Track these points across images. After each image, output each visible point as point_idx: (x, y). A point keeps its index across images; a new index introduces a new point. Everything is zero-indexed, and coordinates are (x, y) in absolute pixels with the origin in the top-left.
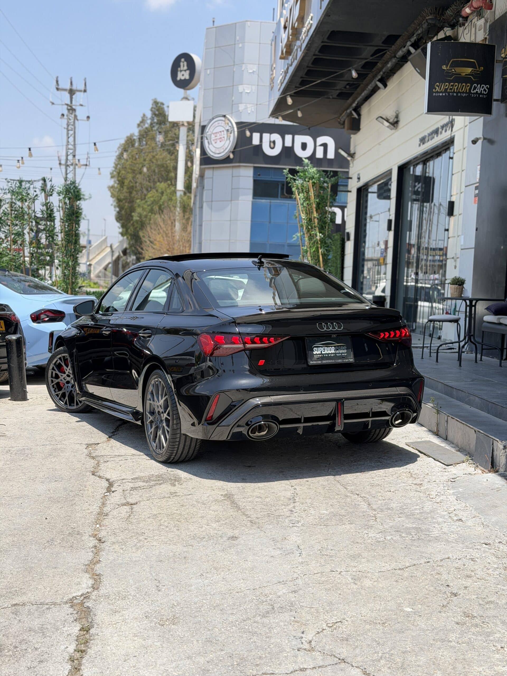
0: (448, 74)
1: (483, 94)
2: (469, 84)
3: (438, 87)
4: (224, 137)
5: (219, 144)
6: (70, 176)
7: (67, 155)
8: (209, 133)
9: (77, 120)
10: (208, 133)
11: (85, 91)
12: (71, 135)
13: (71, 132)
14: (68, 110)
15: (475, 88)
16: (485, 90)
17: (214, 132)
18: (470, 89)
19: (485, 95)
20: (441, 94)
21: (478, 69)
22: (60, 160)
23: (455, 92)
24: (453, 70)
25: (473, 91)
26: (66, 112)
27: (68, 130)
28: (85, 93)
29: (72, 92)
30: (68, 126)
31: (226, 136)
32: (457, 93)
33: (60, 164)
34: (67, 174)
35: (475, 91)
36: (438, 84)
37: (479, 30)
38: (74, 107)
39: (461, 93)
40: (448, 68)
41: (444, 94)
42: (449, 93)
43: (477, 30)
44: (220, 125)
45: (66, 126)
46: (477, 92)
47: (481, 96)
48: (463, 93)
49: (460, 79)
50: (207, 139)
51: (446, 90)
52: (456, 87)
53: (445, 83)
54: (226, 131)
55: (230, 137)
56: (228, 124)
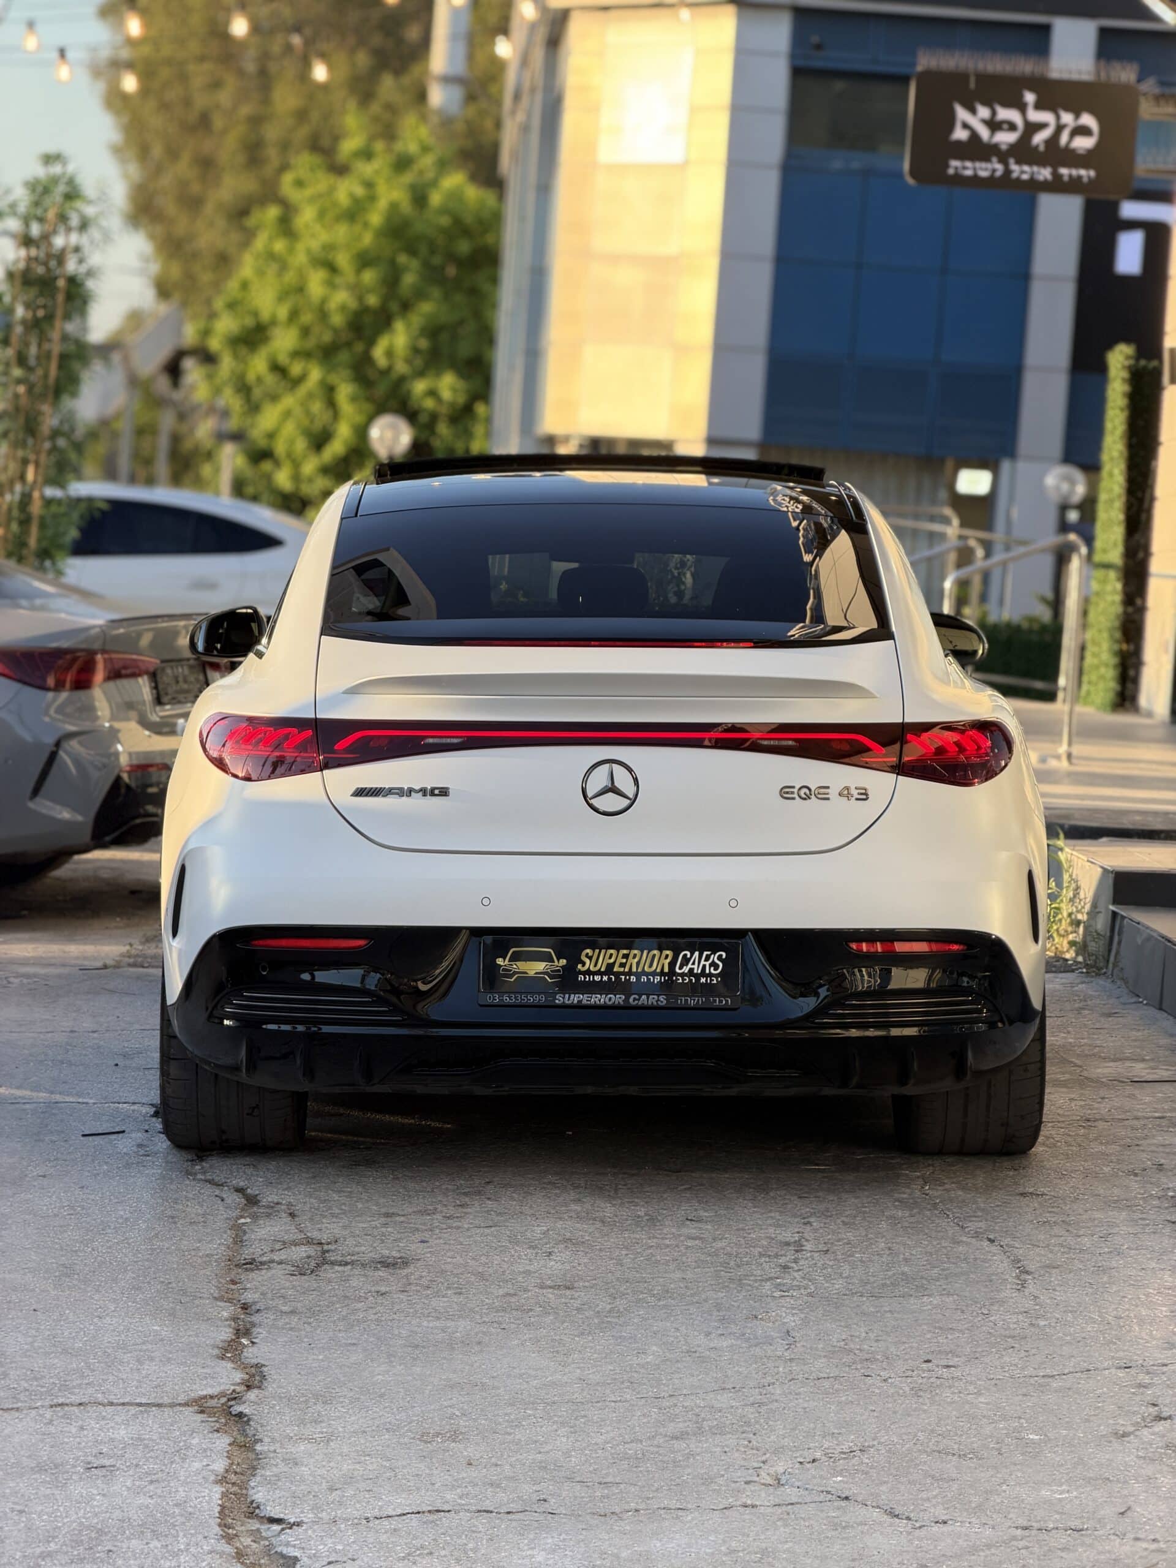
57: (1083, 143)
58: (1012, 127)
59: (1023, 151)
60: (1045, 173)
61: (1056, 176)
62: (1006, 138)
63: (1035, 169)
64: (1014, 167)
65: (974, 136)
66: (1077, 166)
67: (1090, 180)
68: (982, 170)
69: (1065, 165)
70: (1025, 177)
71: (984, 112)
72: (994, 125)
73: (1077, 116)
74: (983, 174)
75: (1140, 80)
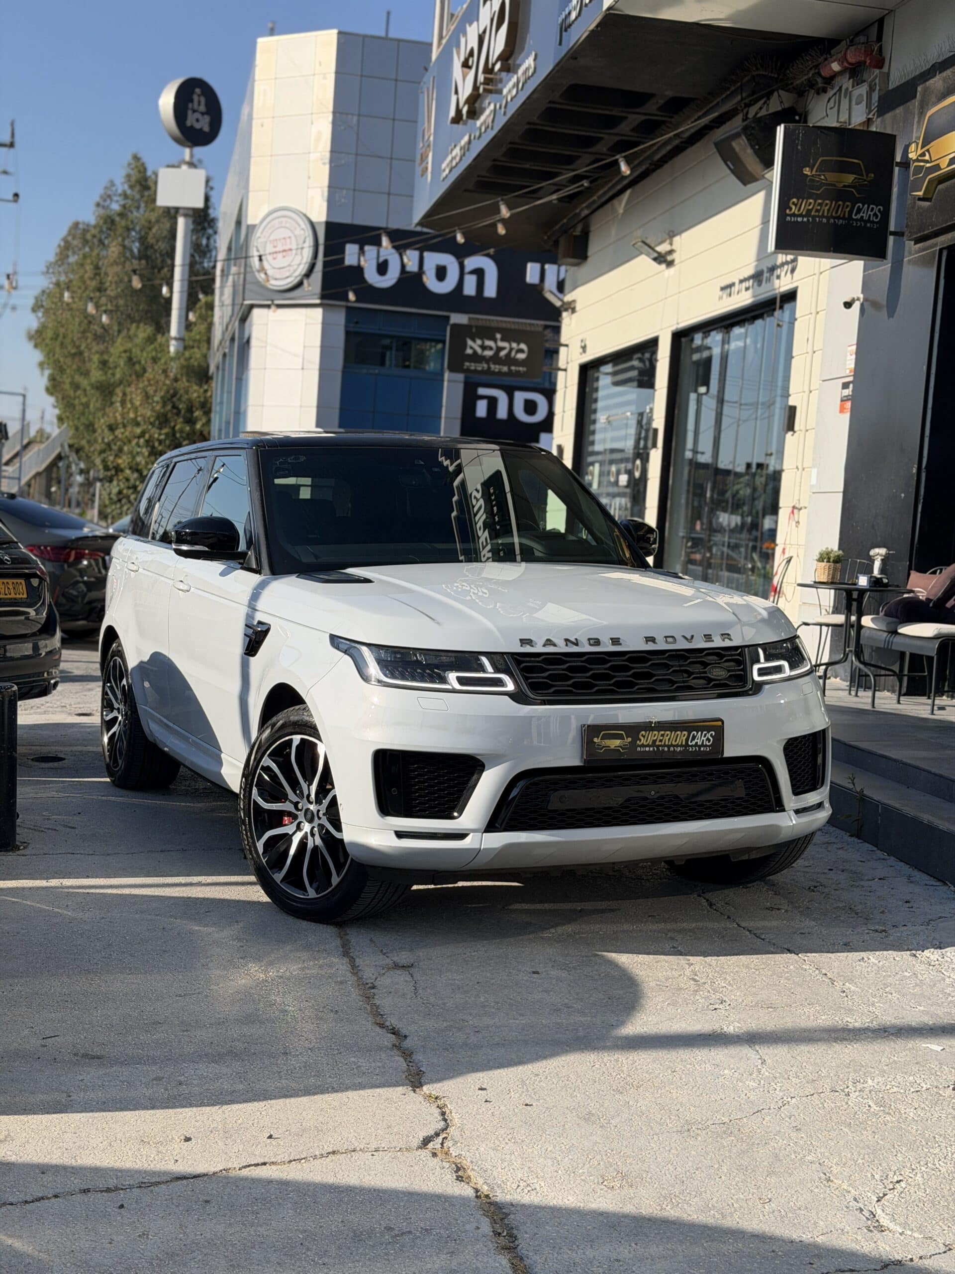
0: (814, 184)
1: (873, 222)
2: (848, 203)
3: (796, 205)
5: (281, 261)
8: (262, 240)
10: (260, 240)
11: (12, 145)
15: (859, 211)
16: (875, 215)
17: (272, 238)
18: (851, 212)
19: (877, 223)
20: (800, 219)
21: (865, 177)
23: (827, 217)
24: (823, 177)
25: (856, 215)
31: (294, 247)
32: (828, 218)
35: (859, 217)
36: (795, 200)
37: (857, 104)
39: (834, 218)
40: (814, 172)
41: (805, 219)
42: (814, 217)
43: (854, 102)
44: (283, 225)
46: (862, 217)
47: (869, 225)
48: (839, 218)
49: (832, 193)
50: (258, 251)
51: (809, 211)
52: (827, 207)
53: (808, 198)
54: (295, 236)
55: (302, 248)
56: (299, 225)
57: (521, 356)
58: (491, 348)
59: (495, 359)
60: (505, 369)
61: (509, 369)
62: (488, 353)
63: (499, 366)
64: (492, 366)
65: (475, 352)
66: (519, 366)
67: (525, 372)
68: (479, 367)
69: (515, 365)
70: (497, 370)
71: (479, 342)
72: (483, 347)
73: (518, 344)
74: (479, 369)
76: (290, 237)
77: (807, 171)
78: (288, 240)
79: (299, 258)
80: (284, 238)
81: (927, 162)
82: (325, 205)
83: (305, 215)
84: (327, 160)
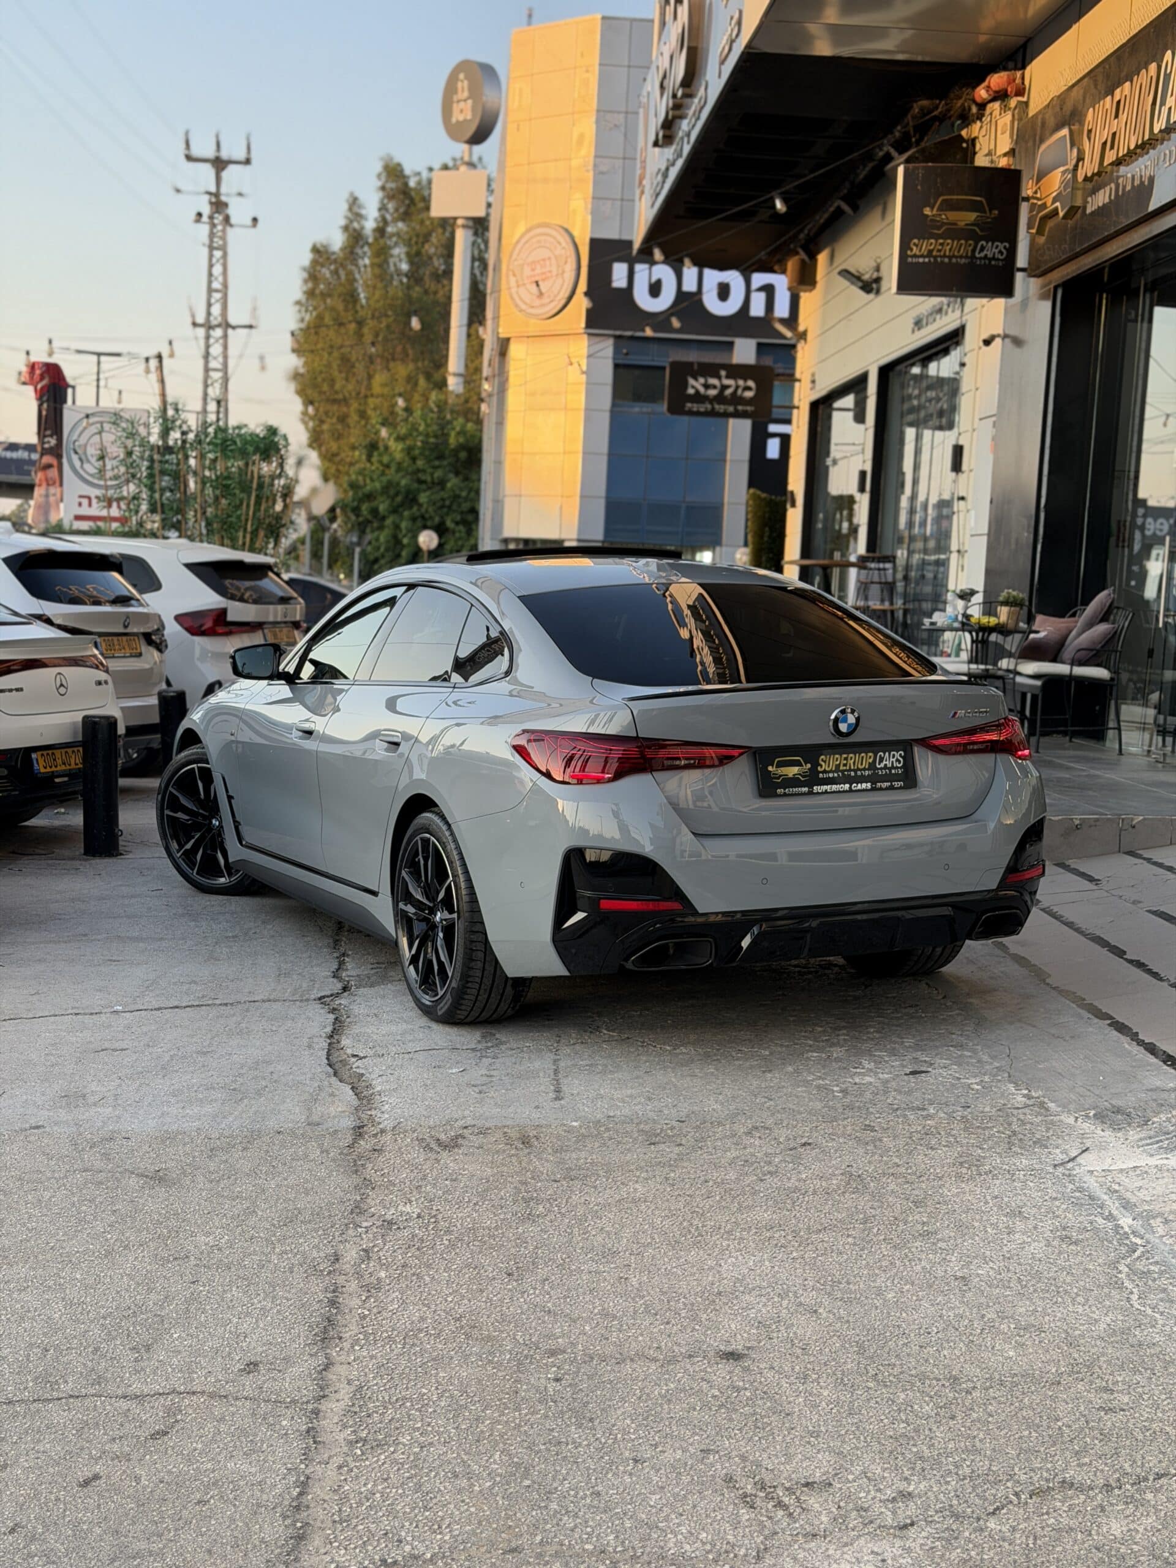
0: (935, 223)
1: (998, 259)
2: (971, 242)
3: (916, 245)
4: (550, 272)
6: (216, 350)
7: (209, 305)
8: (519, 262)
9: (231, 226)
11: (248, 162)
12: (218, 261)
13: (218, 254)
14: (211, 203)
15: (982, 249)
16: (1001, 252)
17: (530, 259)
18: (974, 251)
19: (1002, 260)
20: (921, 260)
21: (988, 215)
22: (193, 316)
23: (947, 257)
24: (944, 217)
25: (979, 253)
26: (206, 210)
27: (211, 248)
28: (248, 167)
29: (220, 164)
30: (211, 241)
31: (554, 269)
32: (950, 258)
33: (195, 324)
34: (208, 346)
35: (982, 255)
36: (916, 241)
37: (1003, 133)
38: (223, 198)
39: (956, 257)
40: (935, 212)
41: (927, 260)
42: (935, 257)
43: (999, 132)
44: (541, 244)
45: (206, 241)
46: (986, 255)
47: (993, 263)
48: (961, 257)
49: (953, 232)
50: (514, 275)
51: (930, 252)
52: (949, 246)
53: (928, 239)
54: (556, 257)
55: (563, 272)
56: (559, 243)
57: (749, 394)
58: (715, 387)
59: (720, 398)
60: (731, 409)
61: (736, 410)
62: (712, 392)
63: (726, 407)
64: (717, 407)
65: (697, 392)
66: (745, 404)
67: (753, 412)
68: (702, 408)
69: (740, 404)
70: (722, 411)
71: (702, 380)
72: (707, 386)
73: (745, 380)
74: (702, 410)
75: (775, 362)
76: (549, 258)
77: (927, 211)
78: (548, 263)
79: (559, 281)
80: (544, 260)
81: (1038, 199)
82: (589, 217)
83: (567, 231)
84: (591, 167)
